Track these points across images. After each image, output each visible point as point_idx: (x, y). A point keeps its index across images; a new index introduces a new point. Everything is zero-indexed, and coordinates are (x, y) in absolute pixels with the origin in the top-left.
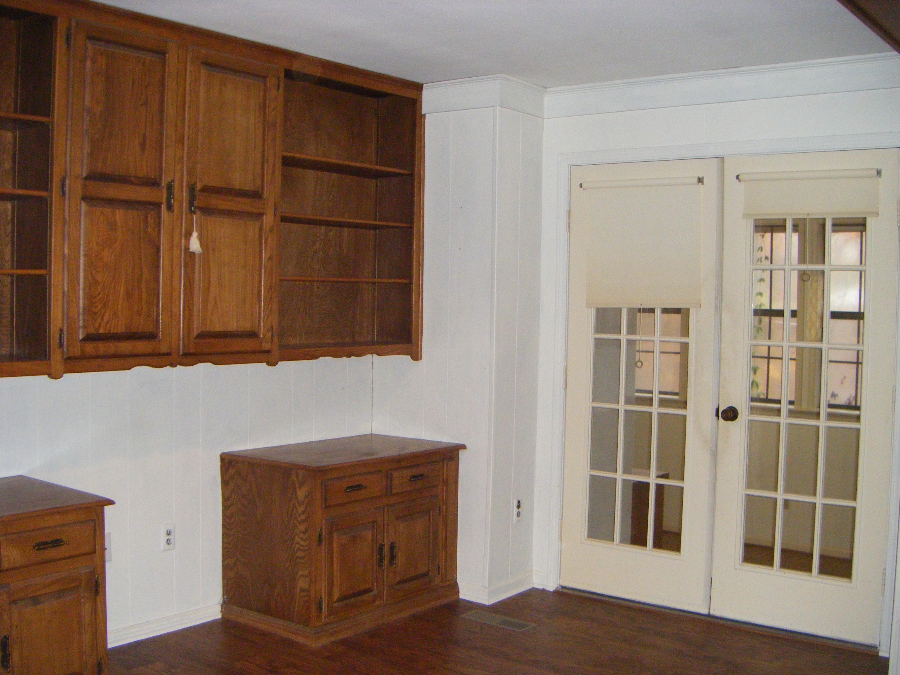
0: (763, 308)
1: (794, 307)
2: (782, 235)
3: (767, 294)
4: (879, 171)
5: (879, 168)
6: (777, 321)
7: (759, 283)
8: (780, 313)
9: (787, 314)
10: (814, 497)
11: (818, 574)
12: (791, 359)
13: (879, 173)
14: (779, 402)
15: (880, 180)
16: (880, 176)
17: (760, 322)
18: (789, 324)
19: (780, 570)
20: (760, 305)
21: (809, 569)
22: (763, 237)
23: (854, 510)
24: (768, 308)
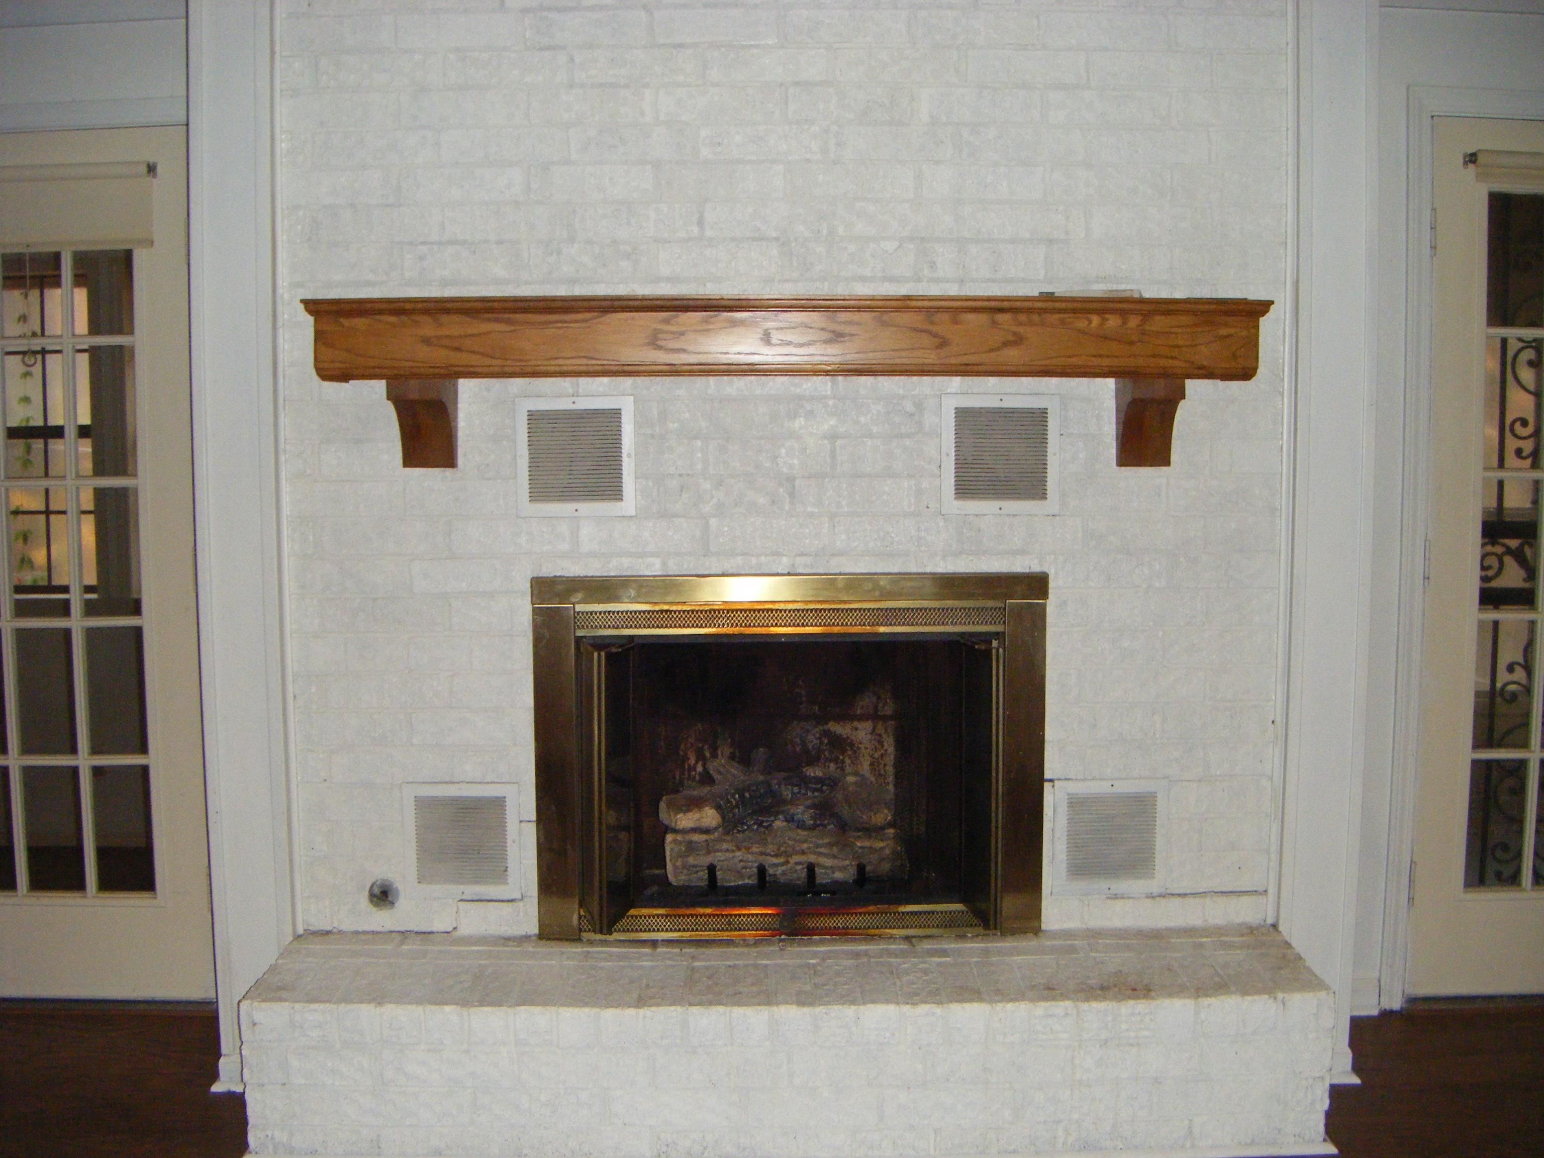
0: (32, 423)
1: (85, 418)
2: (58, 292)
3: (37, 398)
4: (151, 164)
5: (152, 160)
6: (56, 445)
7: (23, 380)
8: (58, 432)
9: (71, 433)
10: (72, 757)
11: (97, 892)
12: (84, 512)
13: (151, 169)
14: (65, 589)
15: (155, 181)
16: (155, 176)
17: (29, 449)
18: (76, 450)
19: (30, 894)
20: (28, 420)
21: (78, 885)
22: (26, 296)
23: (145, 770)
24: (40, 423)
